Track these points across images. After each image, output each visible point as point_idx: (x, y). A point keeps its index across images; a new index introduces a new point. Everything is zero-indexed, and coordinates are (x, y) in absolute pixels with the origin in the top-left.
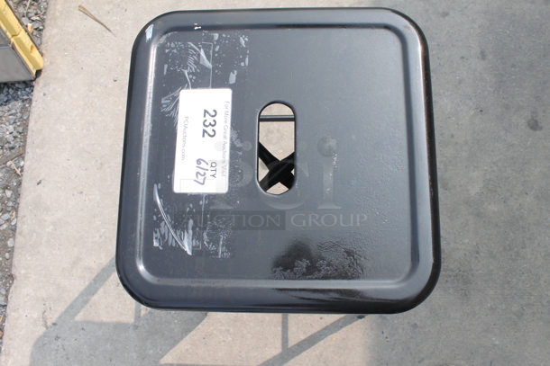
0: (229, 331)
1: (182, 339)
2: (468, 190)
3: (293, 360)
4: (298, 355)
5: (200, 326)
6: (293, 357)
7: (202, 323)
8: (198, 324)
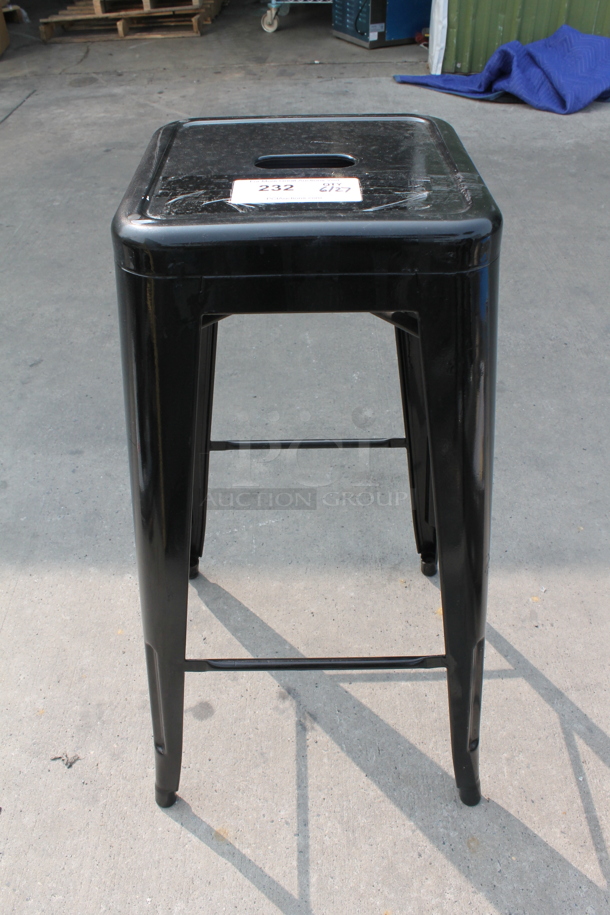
0: (508, 760)
1: (546, 845)
2: (260, 473)
3: (531, 662)
4: (521, 655)
5: (512, 811)
6: (526, 662)
7: (505, 806)
8: (509, 815)
